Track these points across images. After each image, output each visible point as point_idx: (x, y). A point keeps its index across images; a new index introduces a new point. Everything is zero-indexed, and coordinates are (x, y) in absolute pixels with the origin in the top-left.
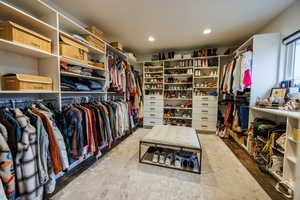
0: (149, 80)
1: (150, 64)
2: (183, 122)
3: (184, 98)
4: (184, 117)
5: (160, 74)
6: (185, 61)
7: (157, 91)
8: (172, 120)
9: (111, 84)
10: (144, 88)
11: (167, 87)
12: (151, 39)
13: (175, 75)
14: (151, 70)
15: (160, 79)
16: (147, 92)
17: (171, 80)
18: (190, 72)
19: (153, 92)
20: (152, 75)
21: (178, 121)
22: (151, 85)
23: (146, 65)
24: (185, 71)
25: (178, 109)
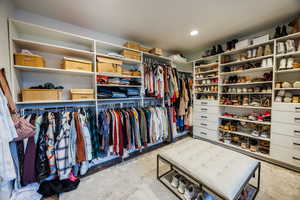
0: (200, 82)
1: (203, 62)
2: (254, 142)
3: (256, 105)
4: (254, 135)
5: (215, 73)
6: (257, 48)
7: (210, 95)
8: (232, 135)
9: (146, 91)
10: (194, 92)
11: (225, 89)
12: (194, 33)
13: (240, 72)
14: (202, 69)
15: (215, 80)
16: (199, 96)
17: (234, 79)
18: (267, 65)
19: (206, 96)
20: (205, 75)
21: (243, 139)
22: (203, 87)
23: (197, 64)
24: (258, 64)
25: (243, 121)
